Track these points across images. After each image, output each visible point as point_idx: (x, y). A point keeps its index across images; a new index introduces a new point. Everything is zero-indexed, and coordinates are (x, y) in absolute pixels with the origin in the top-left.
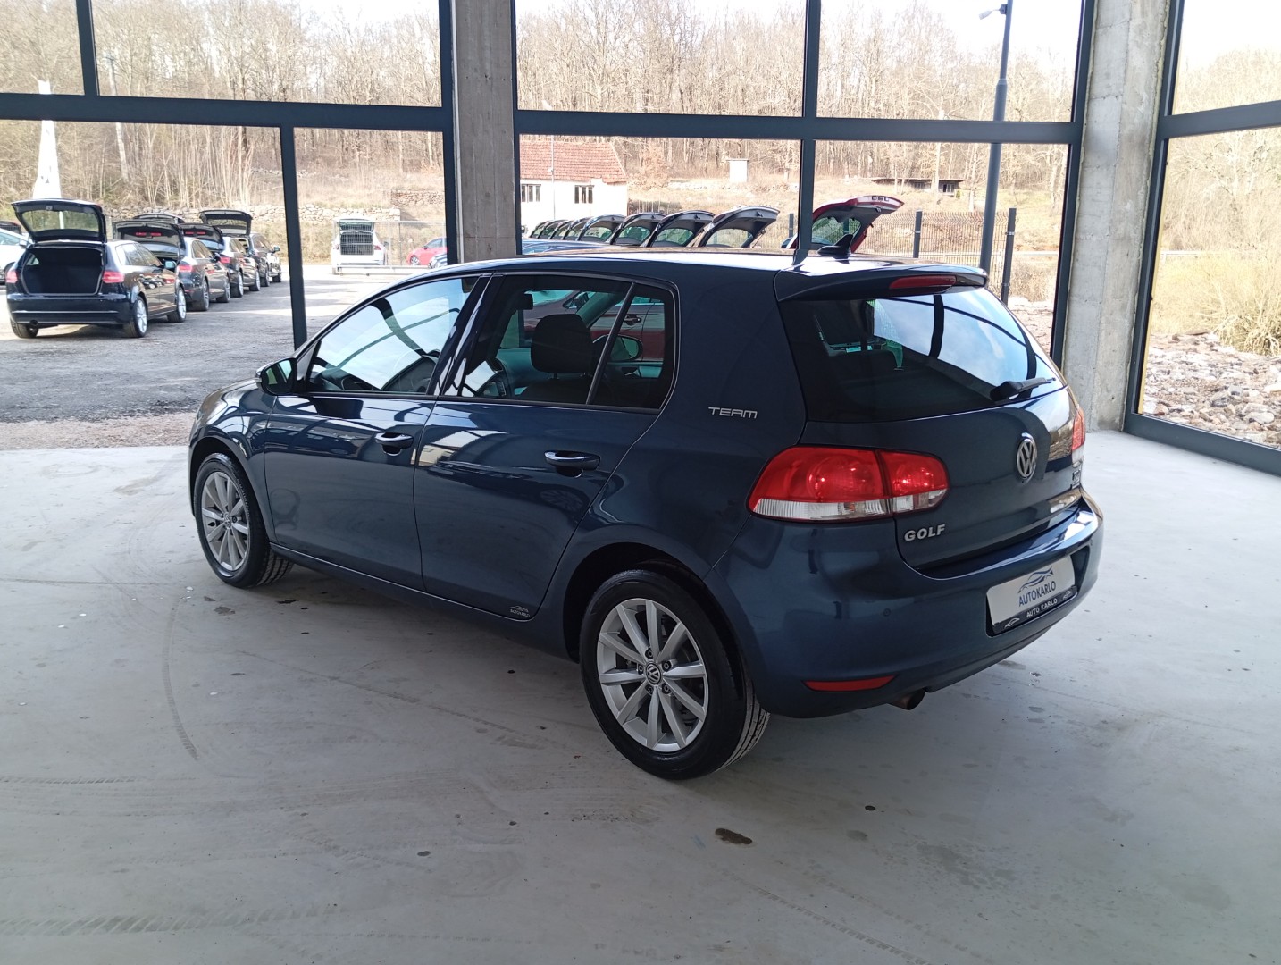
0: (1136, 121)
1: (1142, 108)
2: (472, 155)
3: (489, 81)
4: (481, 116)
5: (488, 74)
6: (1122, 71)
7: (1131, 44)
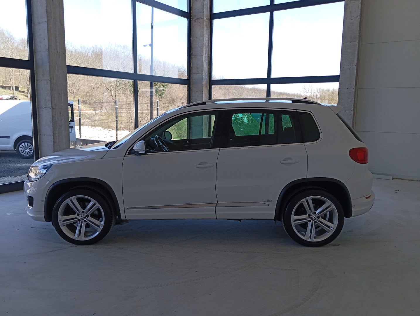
0: (206, 80)
1: (206, 77)
2: (54, 79)
3: (59, 54)
4: (56, 66)
5: (58, 51)
6: (202, 68)
7: (204, 61)
